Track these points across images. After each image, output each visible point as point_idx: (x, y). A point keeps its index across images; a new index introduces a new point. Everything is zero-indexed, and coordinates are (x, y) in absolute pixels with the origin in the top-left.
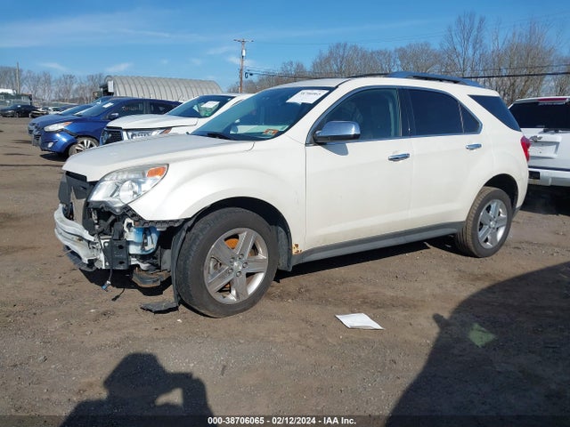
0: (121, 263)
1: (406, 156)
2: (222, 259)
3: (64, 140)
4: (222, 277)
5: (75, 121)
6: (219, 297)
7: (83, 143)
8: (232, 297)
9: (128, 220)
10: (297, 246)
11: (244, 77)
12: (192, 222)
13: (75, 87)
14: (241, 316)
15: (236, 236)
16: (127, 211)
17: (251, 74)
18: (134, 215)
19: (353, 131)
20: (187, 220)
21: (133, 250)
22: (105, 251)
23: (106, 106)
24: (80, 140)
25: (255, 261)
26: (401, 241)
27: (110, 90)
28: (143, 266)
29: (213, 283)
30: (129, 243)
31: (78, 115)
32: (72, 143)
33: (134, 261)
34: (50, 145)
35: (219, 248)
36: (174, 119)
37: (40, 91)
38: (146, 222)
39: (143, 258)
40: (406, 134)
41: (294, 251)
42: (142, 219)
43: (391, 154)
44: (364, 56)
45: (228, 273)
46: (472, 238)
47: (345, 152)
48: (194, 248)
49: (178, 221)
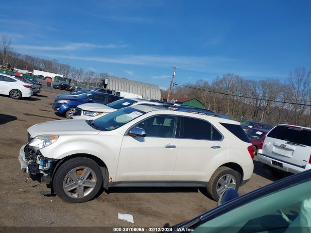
0: (34, 172)
1: (174, 147)
2: (73, 178)
3: (65, 107)
4: (72, 186)
5: (71, 100)
6: (69, 194)
7: (73, 110)
8: (75, 196)
9: (39, 156)
10: (111, 179)
11: (172, 85)
12: (62, 161)
13: (93, 77)
14: (78, 204)
15: (82, 170)
16: (39, 153)
17: (176, 85)
18: (41, 154)
19: (143, 133)
20: (60, 160)
21: (40, 167)
22: (29, 166)
23: (88, 95)
24: (72, 109)
25: (89, 182)
26: (170, 185)
27: (106, 83)
28: (45, 175)
29: (67, 188)
30: (39, 165)
31: (75, 97)
32: (68, 109)
33: (42, 172)
34: (58, 109)
35: (72, 173)
36: (106, 108)
37: (77, 78)
38: (44, 158)
39: (45, 171)
40: (177, 137)
41: (110, 181)
42: (43, 156)
43: (166, 145)
44: (242, 82)
45: (75, 184)
46: (213, 191)
47: (143, 141)
48: (61, 172)
49: (56, 159)
